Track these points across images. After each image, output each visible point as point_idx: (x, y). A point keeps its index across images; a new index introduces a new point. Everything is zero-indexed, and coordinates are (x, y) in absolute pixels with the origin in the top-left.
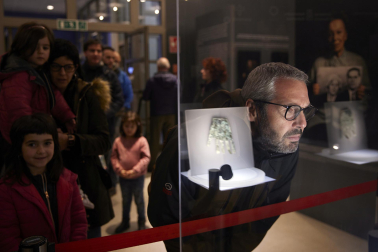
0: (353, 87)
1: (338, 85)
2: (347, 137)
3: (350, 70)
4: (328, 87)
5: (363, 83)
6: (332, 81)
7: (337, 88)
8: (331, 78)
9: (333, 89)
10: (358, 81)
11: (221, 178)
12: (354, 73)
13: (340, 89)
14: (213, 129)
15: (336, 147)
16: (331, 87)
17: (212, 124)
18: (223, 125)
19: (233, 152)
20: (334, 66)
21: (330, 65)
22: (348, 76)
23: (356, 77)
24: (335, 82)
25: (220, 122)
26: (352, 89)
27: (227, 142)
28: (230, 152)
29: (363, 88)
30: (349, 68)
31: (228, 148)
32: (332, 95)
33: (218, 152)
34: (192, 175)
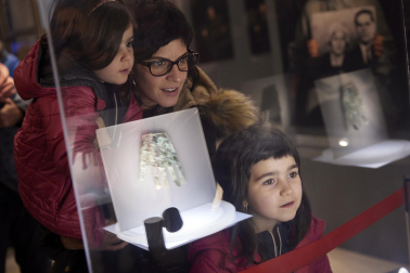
0: (366, 39)
1: (344, 38)
2: (356, 128)
3: (359, 14)
4: (330, 44)
5: (379, 31)
6: (334, 34)
7: (343, 44)
8: (331, 29)
9: (338, 46)
10: (371, 30)
11: (164, 229)
12: (364, 18)
13: (347, 45)
14: (144, 152)
15: (343, 143)
16: (335, 43)
17: (142, 144)
18: (160, 144)
19: (183, 182)
20: (334, 9)
21: (328, 9)
22: (357, 24)
23: (367, 24)
24: (339, 34)
25: (155, 139)
26: (365, 43)
27: (170, 168)
28: (177, 183)
29: (380, 39)
30: (357, 10)
31: (174, 178)
32: (338, 55)
33: (158, 187)
34: (122, 230)
